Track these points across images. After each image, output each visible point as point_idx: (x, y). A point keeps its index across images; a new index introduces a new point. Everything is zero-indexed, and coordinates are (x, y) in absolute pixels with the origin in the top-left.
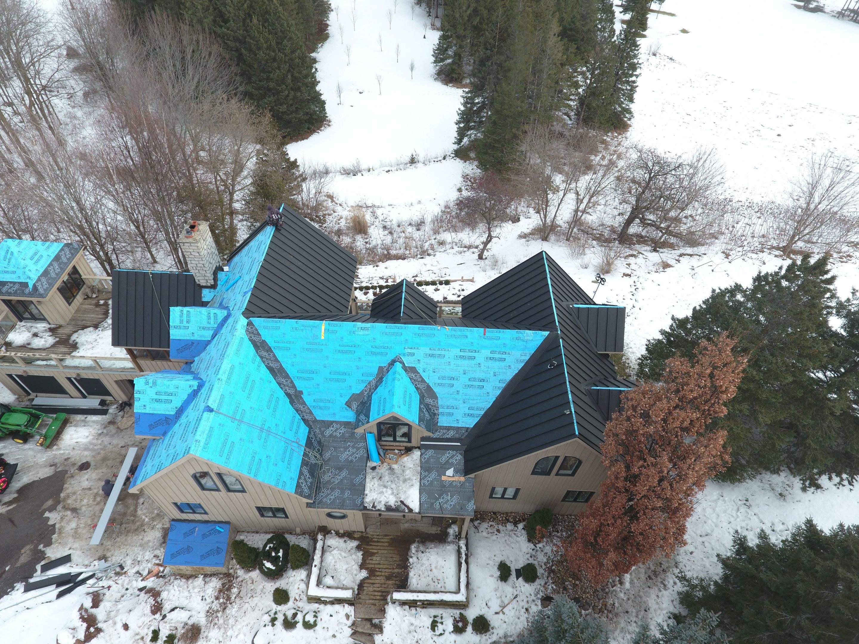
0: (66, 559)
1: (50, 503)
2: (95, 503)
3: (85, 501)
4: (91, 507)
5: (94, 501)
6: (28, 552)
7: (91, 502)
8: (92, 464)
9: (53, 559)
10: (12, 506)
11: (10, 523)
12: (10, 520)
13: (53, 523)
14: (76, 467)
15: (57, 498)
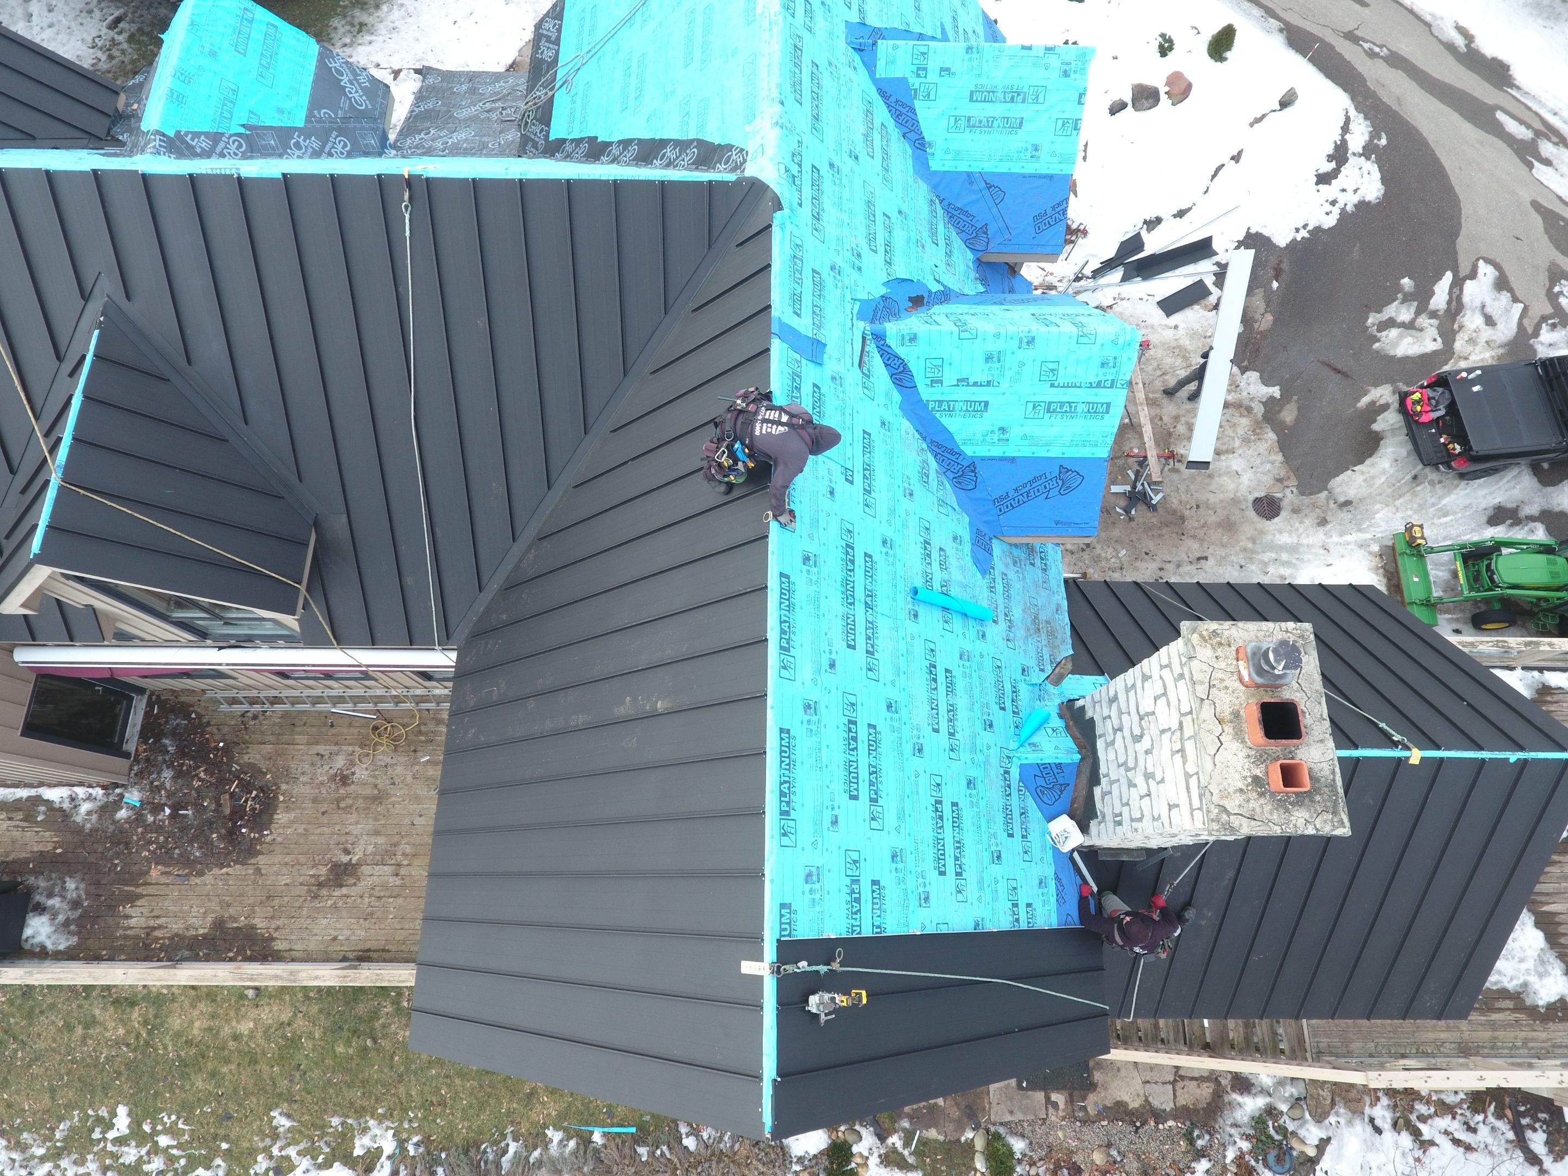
0: (1171, 305)
1: (1289, 415)
2: (1183, 420)
6: (1258, 316)
8: (1252, 514)
9: (1196, 307)
10: (1365, 400)
11: (1339, 367)
12: (1345, 375)
13: (1248, 374)
14: (1285, 503)
15: (1278, 428)
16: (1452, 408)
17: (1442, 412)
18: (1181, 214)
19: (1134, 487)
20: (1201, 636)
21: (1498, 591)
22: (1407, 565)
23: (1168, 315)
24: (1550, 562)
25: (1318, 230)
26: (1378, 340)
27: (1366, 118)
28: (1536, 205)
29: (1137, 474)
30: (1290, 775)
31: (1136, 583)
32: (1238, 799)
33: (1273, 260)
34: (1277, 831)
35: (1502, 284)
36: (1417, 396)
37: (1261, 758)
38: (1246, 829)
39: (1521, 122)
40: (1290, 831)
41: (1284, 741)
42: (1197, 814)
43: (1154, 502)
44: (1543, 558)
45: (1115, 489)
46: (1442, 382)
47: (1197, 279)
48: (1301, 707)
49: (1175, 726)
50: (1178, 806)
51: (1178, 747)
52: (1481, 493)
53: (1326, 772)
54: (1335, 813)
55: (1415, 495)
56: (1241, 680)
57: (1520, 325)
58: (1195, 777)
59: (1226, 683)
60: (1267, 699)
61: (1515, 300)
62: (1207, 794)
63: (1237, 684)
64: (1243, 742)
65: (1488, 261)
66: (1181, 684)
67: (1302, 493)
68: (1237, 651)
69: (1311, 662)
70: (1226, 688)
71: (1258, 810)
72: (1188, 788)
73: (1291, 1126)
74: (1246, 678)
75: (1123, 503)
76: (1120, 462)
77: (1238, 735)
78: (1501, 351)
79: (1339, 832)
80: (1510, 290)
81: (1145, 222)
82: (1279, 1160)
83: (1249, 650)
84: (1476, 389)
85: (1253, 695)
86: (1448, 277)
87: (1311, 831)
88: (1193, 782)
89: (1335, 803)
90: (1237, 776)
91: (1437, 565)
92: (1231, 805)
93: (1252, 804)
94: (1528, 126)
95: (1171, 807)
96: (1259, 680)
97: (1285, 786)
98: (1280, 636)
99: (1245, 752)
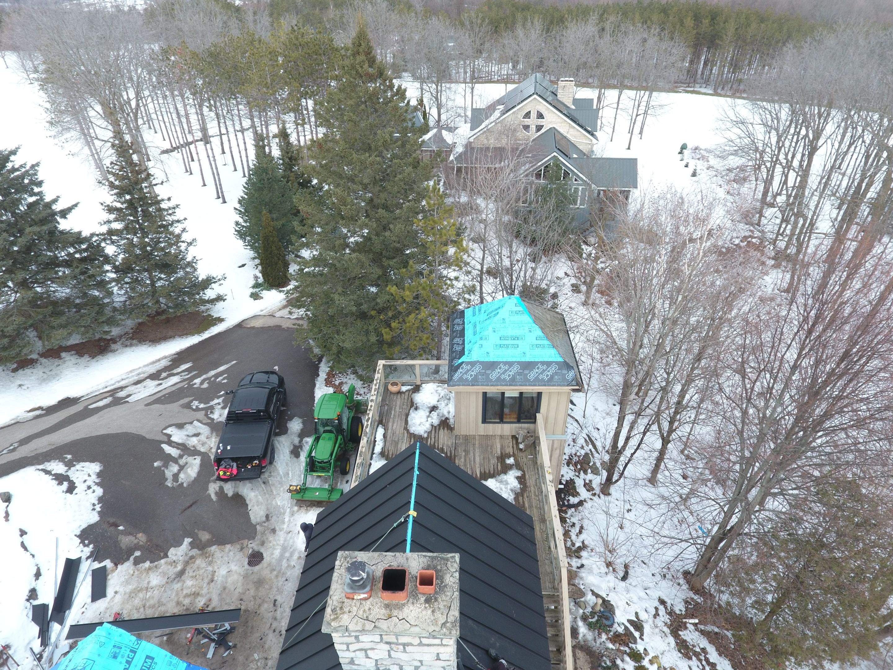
0: (99, 593)
1: (205, 536)
2: (181, 599)
3: (189, 583)
4: (177, 594)
5: (187, 596)
6: (136, 541)
7: (185, 592)
8: (257, 568)
9: (109, 577)
10: (214, 497)
11: (188, 504)
12: (193, 504)
13: (169, 554)
14: (256, 548)
15: (210, 543)
16: (234, 460)
17: (235, 464)
18: (38, 575)
19: (213, 640)
20: (334, 619)
21: (332, 461)
22: (308, 496)
23: (104, 595)
24: (324, 439)
25: (100, 500)
26: (182, 483)
27: (49, 461)
28: (147, 405)
29: (205, 637)
30: (426, 581)
31: (282, 653)
32: (438, 614)
33: (105, 526)
34: (457, 594)
35: (180, 426)
36: (221, 473)
37: (414, 596)
38: (455, 613)
39: (102, 400)
40: (456, 587)
41: (407, 580)
42: (444, 642)
43: (229, 628)
44: (321, 441)
45: (210, 655)
46: (219, 461)
47: (90, 573)
48: (386, 566)
49: (387, 647)
50: (438, 654)
51: (401, 647)
52: (282, 457)
53: (425, 560)
54: (447, 560)
55: (273, 485)
56: (366, 599)
57: (205, 424)
58: (423, 640)
59: (367, 608)
60: (380, 585)
61: (191, 423)
62: (434, 634)
63: (368, 602)
64: (404, 605)
65: (166, 428)
66: (361, 638)
67: (254, 538)
68: (348, 598)
69: (362, 556)
70: (370, 609)
71: (445, 603)
72: (428, 645)
73: (589, 609)
74: (366, 596)
75: (222, 650)
76: (193, 647)
77: (400, 607)
78: (214, 434)
79: (458, 560)
80: (185, 424)
81: (28, 600)
82: (607, 619)
83: (349, 591)
84: (229, 448)
85: (376, 593)
86: (164, 446)
87: (457, 575)
88: (425, 641)
89: (442, 558)
90: (424, 612)
91: (312, 483)
92: (442, 620)
93: (441, 606)
94: (106, 398)
95: (438, 659)
96: (368, 588)
97: (432, 584)
98: (343, 570)
99: (410, 605)
